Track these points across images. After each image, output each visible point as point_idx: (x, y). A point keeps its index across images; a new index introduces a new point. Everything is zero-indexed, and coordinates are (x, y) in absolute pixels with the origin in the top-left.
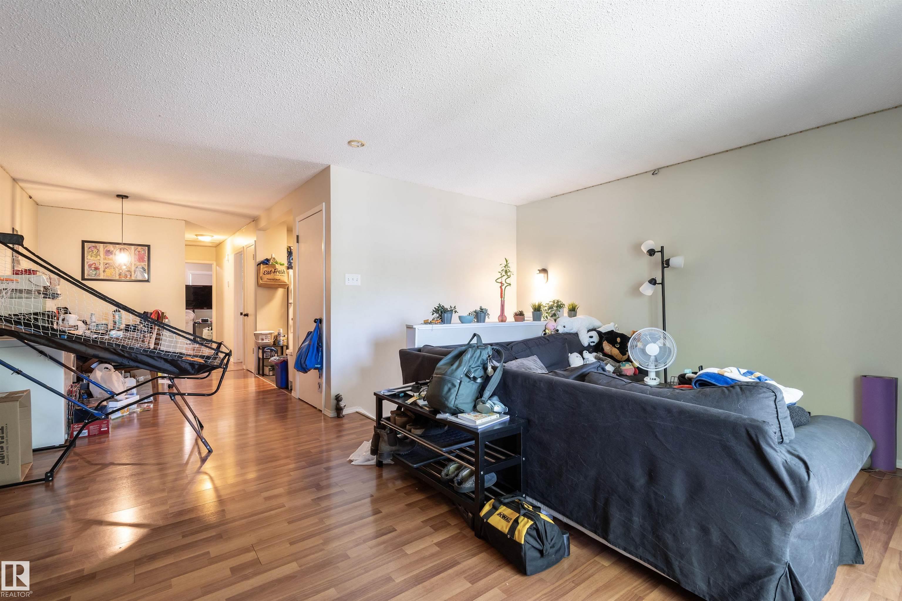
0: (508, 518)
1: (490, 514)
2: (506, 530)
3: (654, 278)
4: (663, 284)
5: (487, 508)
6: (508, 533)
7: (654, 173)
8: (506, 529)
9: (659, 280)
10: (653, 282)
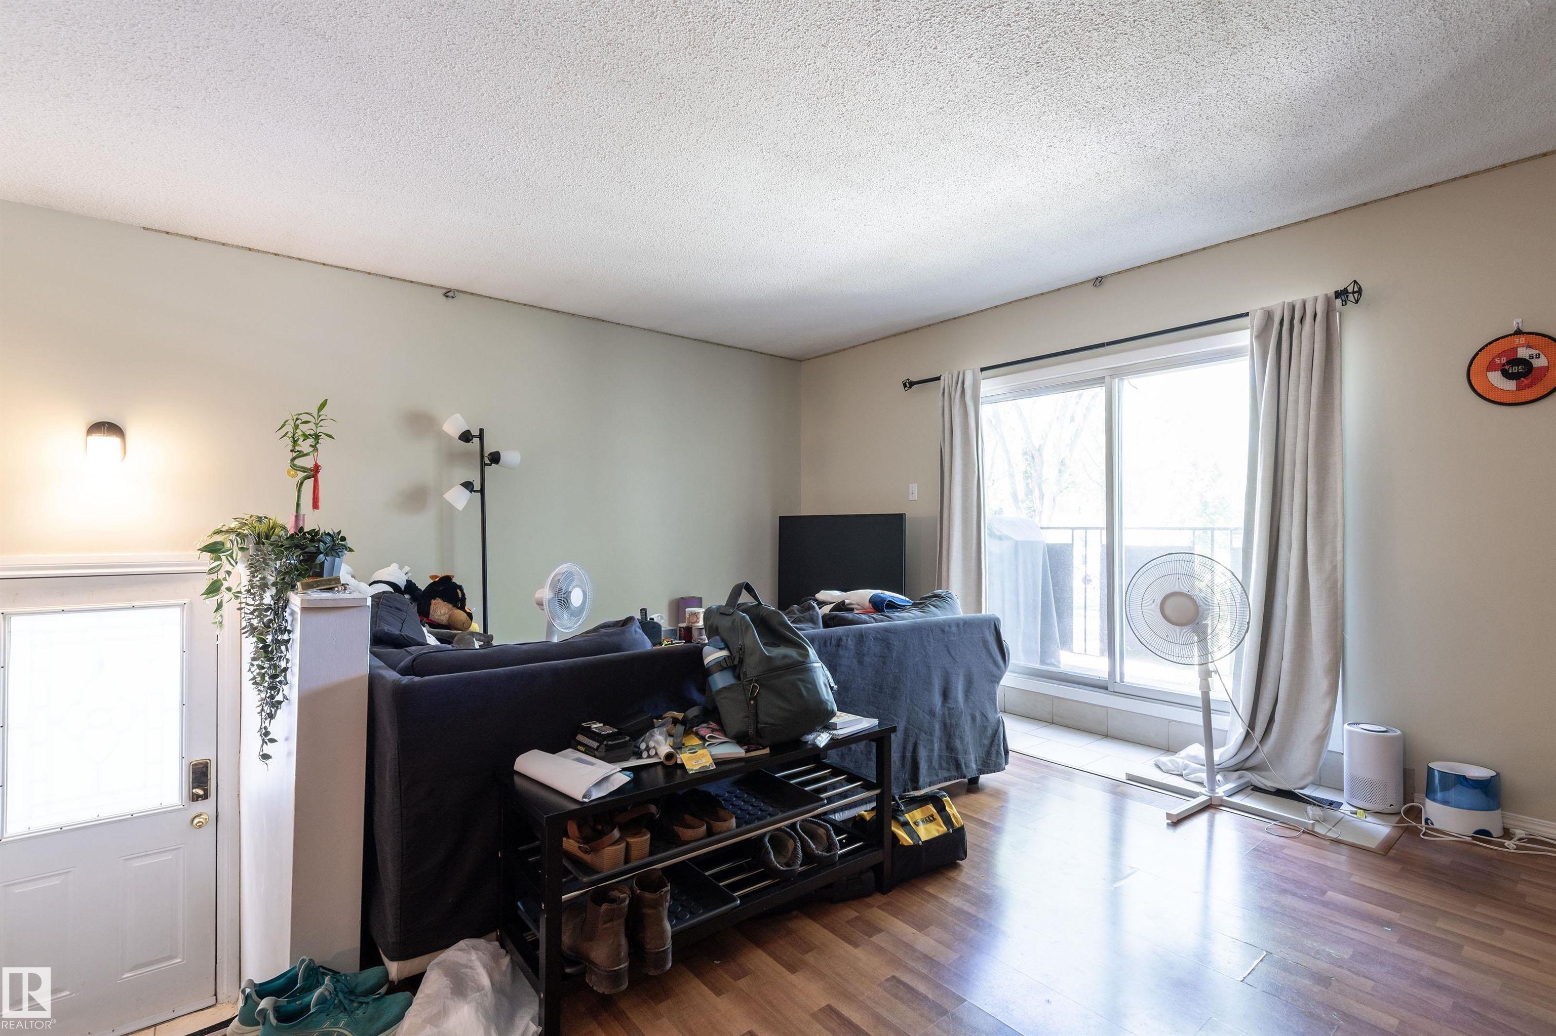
0: (926, 819)
1: (912, 833)
2: (943, 829)
3: (471, 481)
4: (482, 491)
5: (901, 833)
6: (948, 830)
7: (449, 294)
8: (942, 827)
9: (477, 487)
10: (468, 485)
